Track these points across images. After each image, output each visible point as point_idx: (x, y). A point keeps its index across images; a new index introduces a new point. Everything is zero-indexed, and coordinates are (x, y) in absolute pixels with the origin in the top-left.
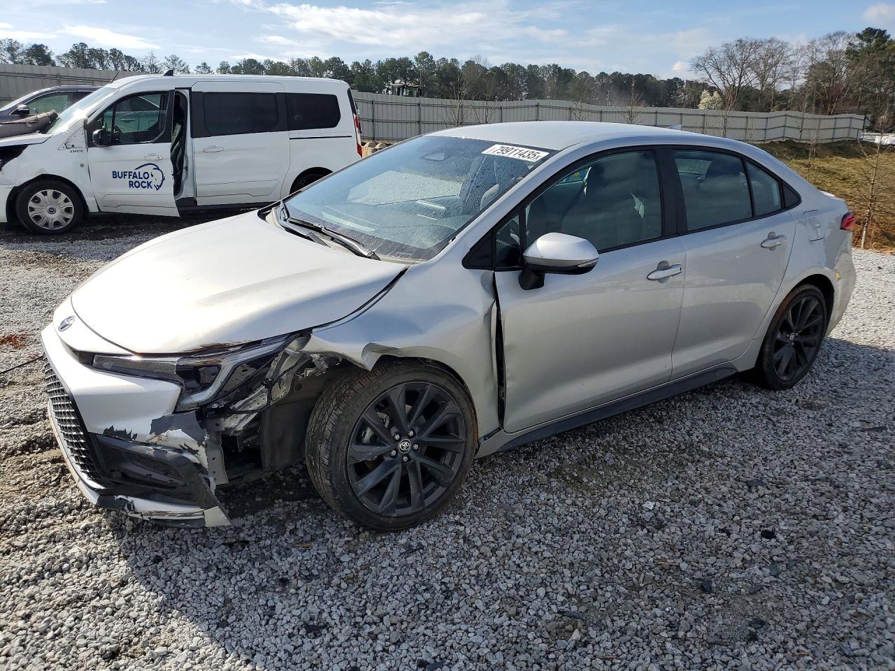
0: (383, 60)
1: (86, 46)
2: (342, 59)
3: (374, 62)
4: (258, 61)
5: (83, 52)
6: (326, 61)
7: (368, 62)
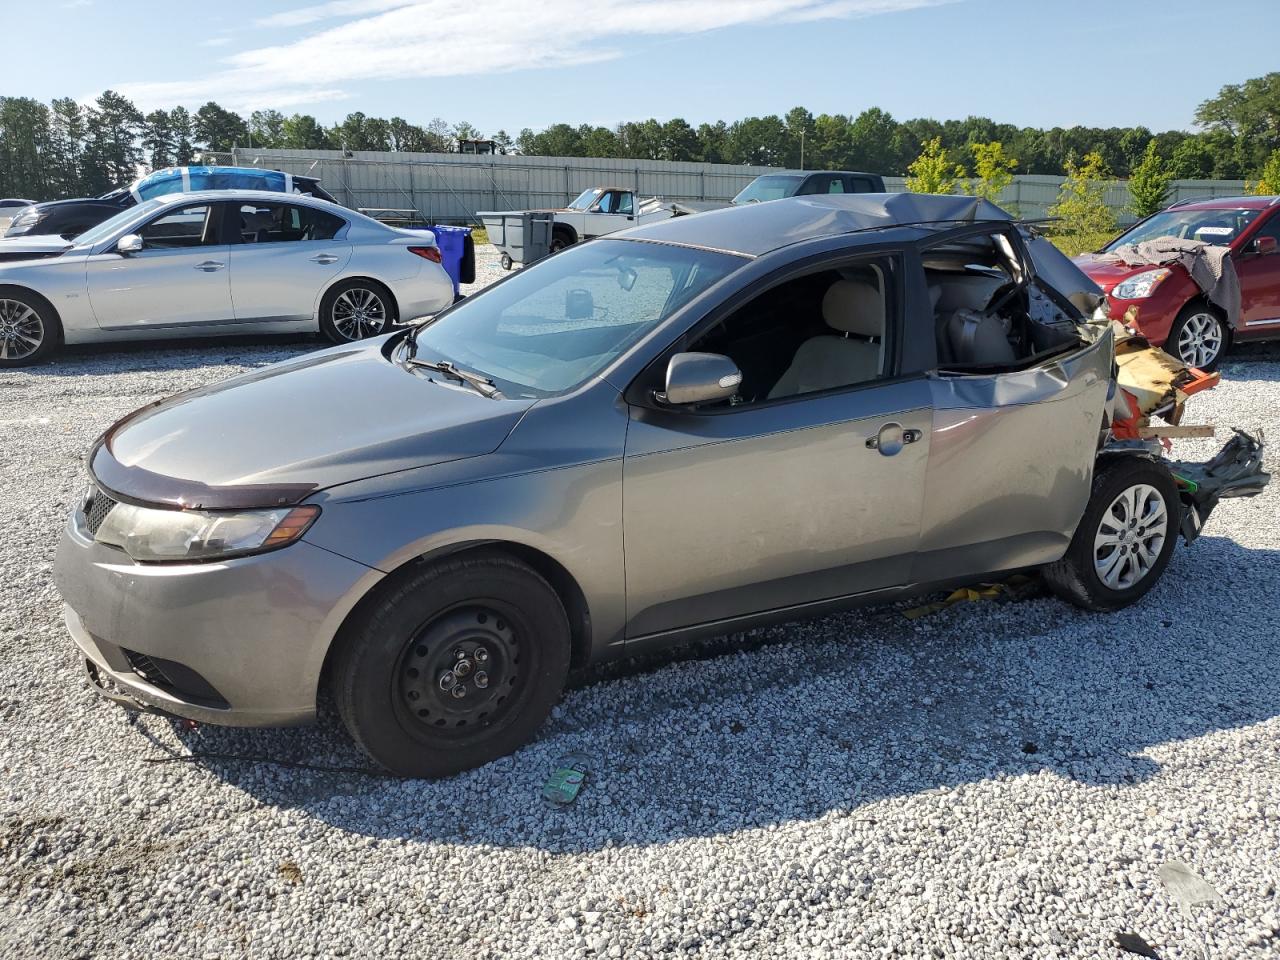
0: (741, 120)
1: (363, 116)
2: (687, 122)
3: (729, 124)
4: (572, 127)
5: (359, 125)
6: (665, 125)
7: (722, 124)
